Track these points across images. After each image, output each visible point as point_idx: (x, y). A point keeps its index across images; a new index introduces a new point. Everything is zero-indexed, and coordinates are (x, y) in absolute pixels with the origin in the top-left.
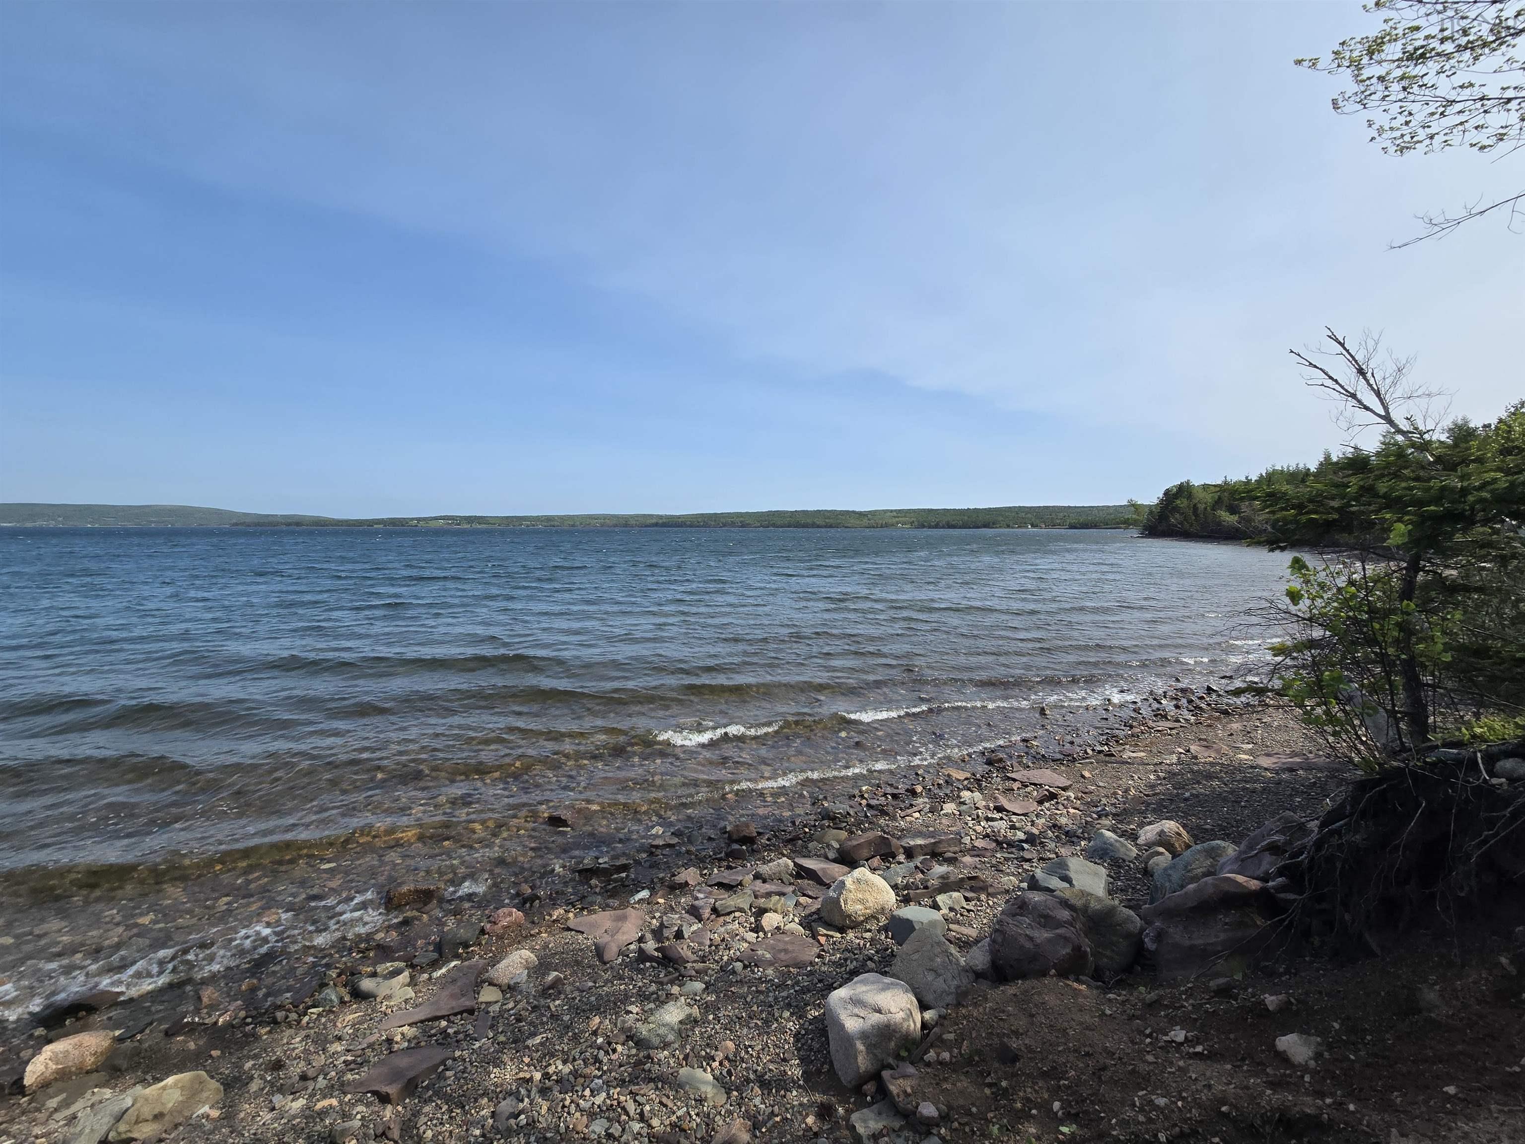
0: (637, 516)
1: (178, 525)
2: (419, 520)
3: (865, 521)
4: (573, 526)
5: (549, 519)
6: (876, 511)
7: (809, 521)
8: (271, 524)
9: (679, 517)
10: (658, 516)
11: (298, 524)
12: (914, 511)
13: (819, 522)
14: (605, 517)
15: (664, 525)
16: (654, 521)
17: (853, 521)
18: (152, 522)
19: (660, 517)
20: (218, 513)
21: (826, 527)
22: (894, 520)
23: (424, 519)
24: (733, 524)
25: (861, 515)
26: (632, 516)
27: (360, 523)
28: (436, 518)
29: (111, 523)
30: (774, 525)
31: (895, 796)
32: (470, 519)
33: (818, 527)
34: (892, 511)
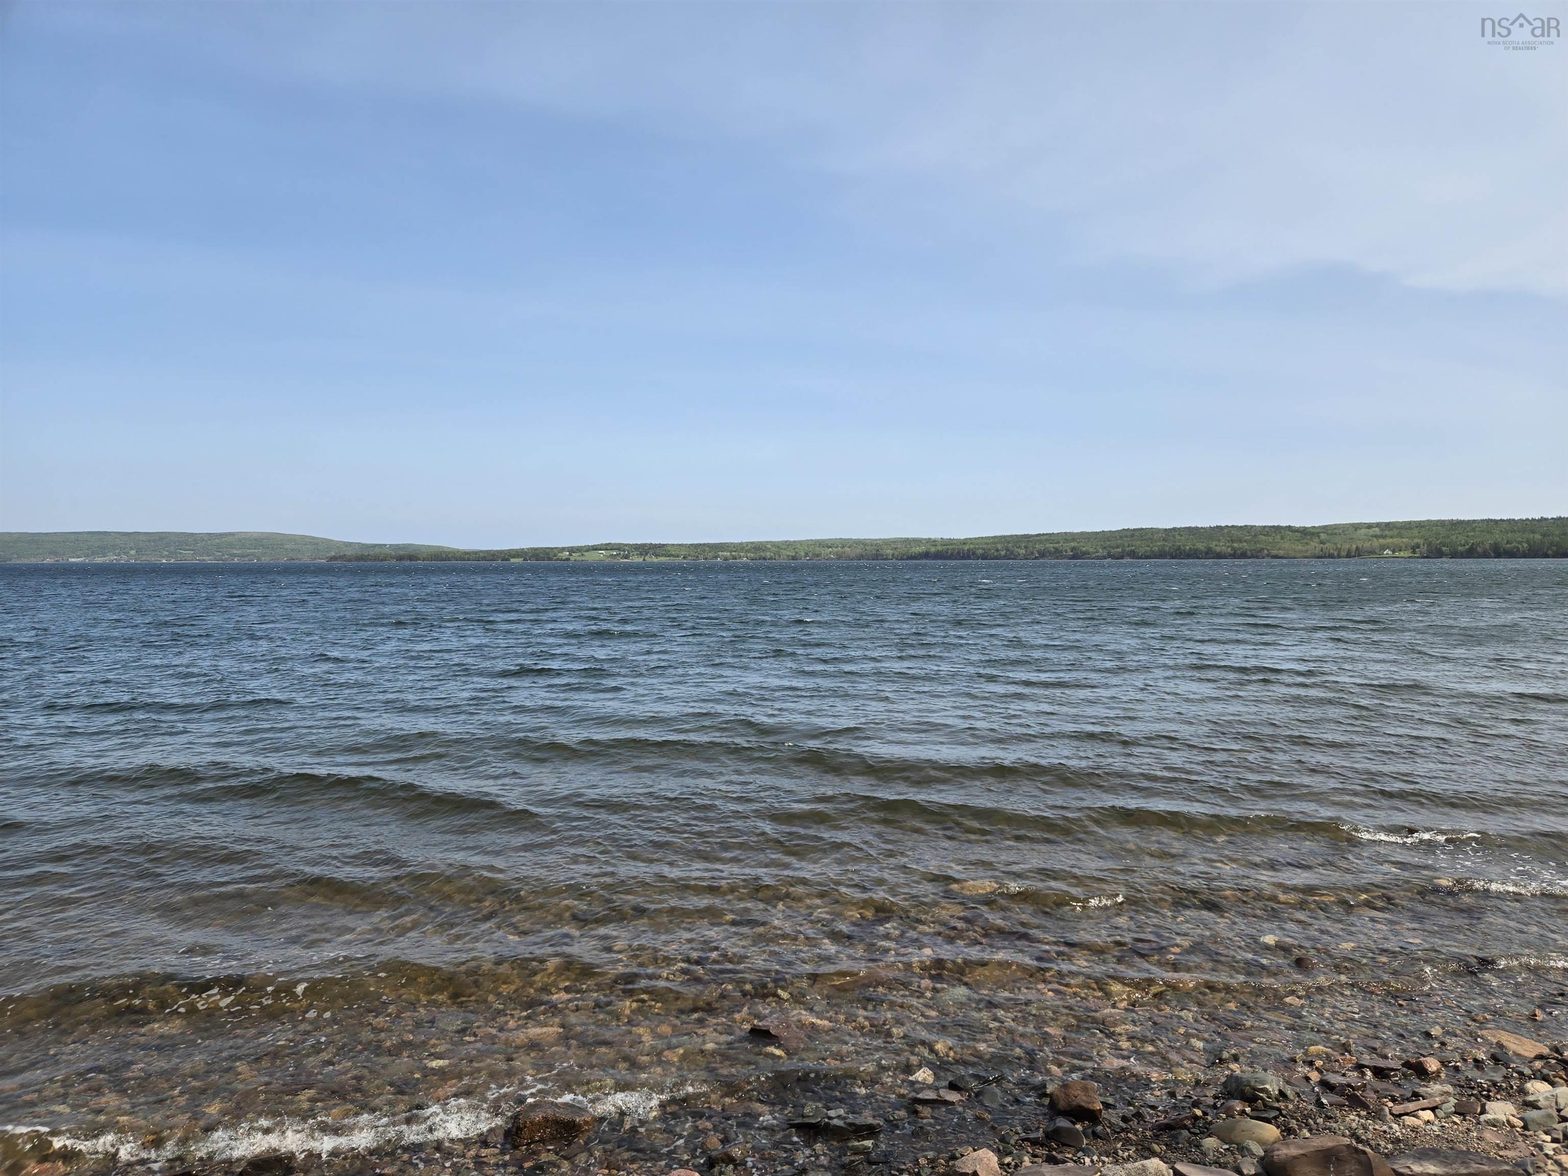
0: (895, 541)
1: (265, 560)
2: (572, 550)
3: (1314, 545)
4: (794, 558)
5: (758, 547)
6: (1336, 527)
7: (1201, 546)
8: (376, 558)
9: (964, 542)
10: (929, 540)
11: (411, 558)
12: (1420, 525)
13: (1221, 547)
14: (844, 543)
15: (939, 556)
16: (922, 549)
17: (1287, 546)
18: (235, 555)
19: (934, 542)
20: (314, 542)
21: (1234, 556)
22: (1376, 543)
23: (579, 550)
24: (1057, 554)
25: (1305, 533)
26: (887, 543)
27: (492, 556)
28: (595, 548)
29: (189, 557)
30: (1133, 555)
31: (1380, 1073)
32: (643, 549)
33: (1219, 556)
34: (1370, 526)
